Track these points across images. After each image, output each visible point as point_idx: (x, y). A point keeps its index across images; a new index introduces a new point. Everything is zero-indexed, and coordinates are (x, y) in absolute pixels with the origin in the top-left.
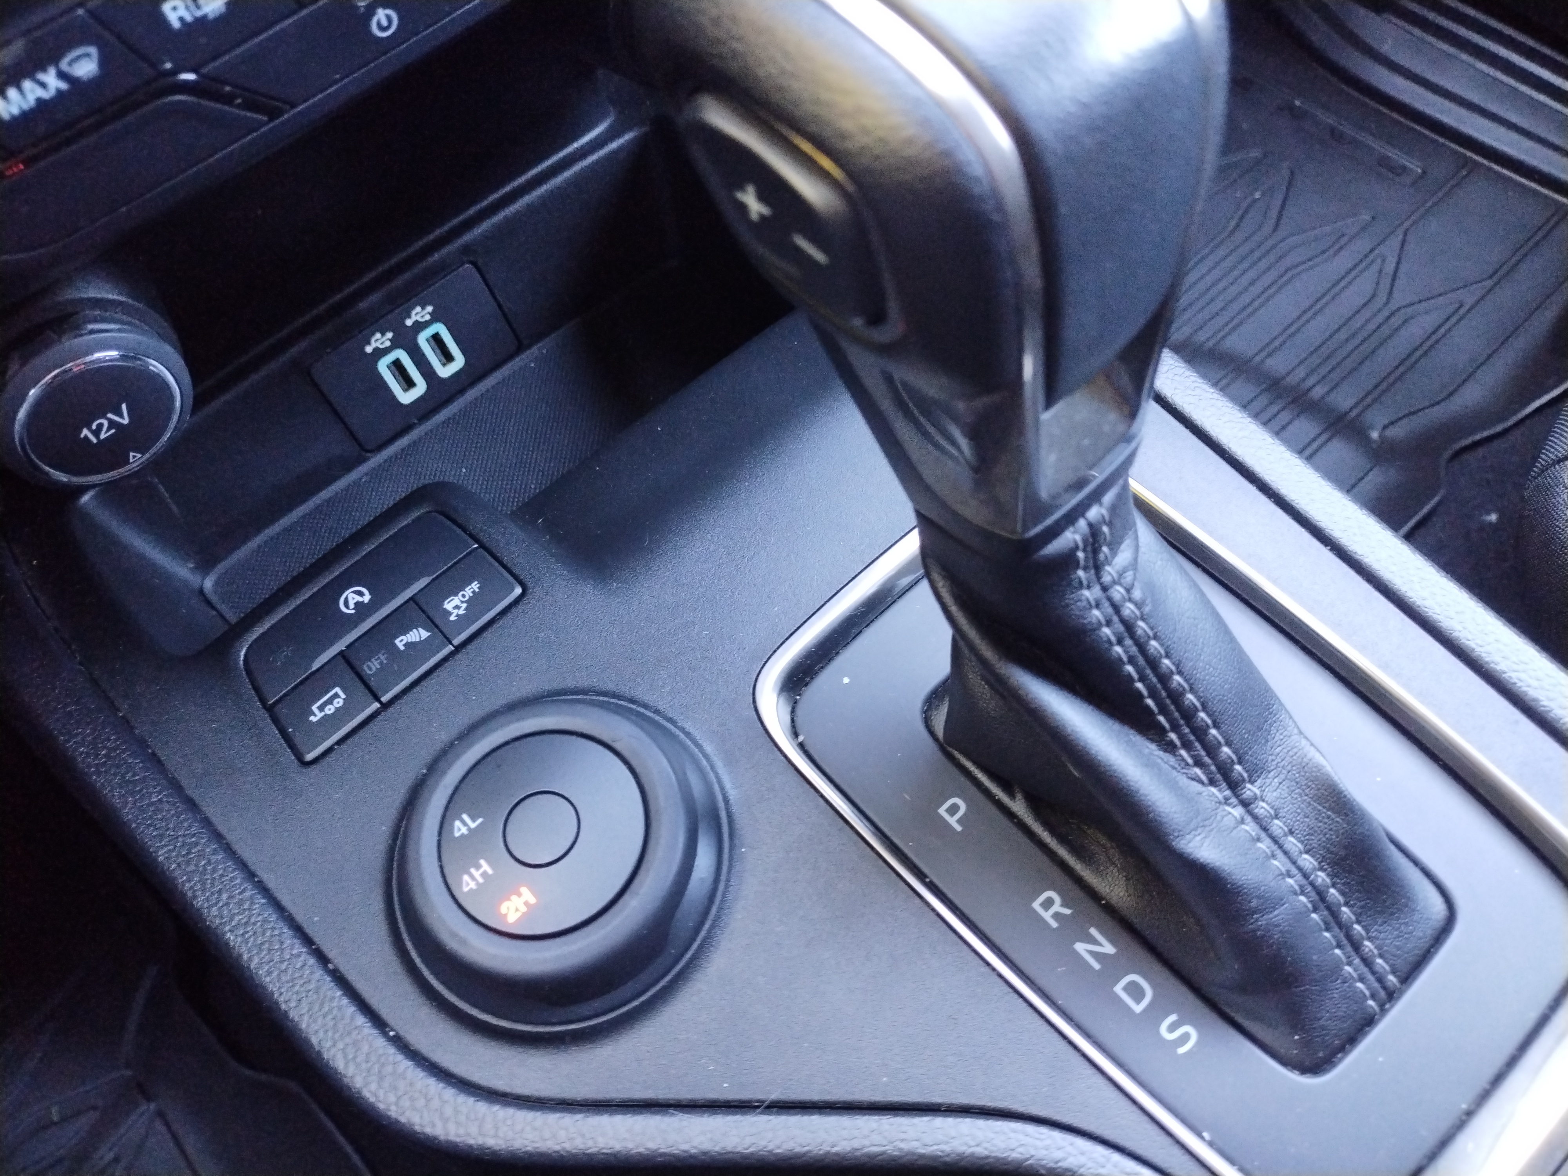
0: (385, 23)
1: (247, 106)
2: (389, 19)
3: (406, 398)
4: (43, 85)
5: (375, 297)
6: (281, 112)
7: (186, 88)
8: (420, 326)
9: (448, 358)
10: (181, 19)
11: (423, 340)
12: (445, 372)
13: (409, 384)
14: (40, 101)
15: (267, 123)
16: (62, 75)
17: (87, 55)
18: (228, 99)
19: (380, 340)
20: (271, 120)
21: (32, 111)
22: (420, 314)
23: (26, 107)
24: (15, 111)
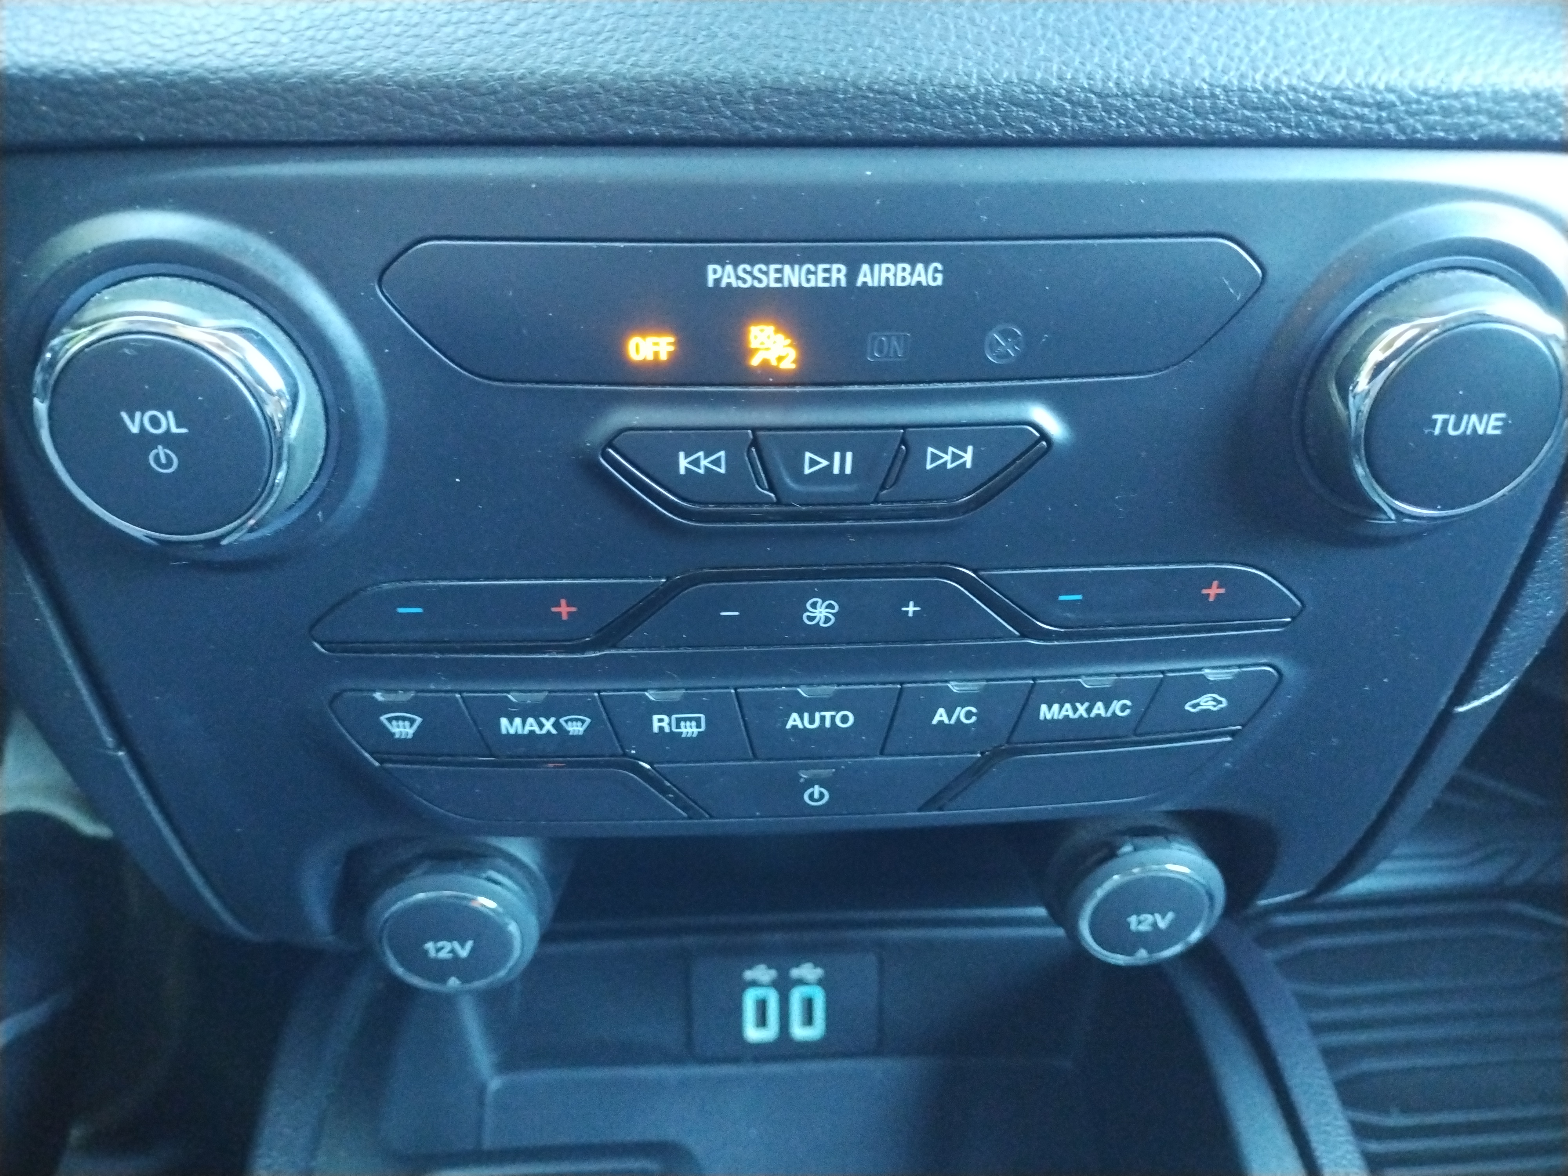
0: (816, 796)
1: (675, 801)
2: (822, 795)
3: (753, 1033)
4: (541, 726)
5: (778, 937)
6: (701, 817)
7: (640, 771)
8: (801, 982)
9: (808, 1020)
10: (661, 728)
11: (797, 996)
12: (800, 1032)
13: (762, 1021)
14: (532, 732)
15: (684, 818)
16: (556, 725)
17: (583, 722)
18: (664, 791)
19: (762, 973)
20: (690, 818)
21: (523, 736)
22: (808, 971)
23: (520, 732)
24: (512, 731)
